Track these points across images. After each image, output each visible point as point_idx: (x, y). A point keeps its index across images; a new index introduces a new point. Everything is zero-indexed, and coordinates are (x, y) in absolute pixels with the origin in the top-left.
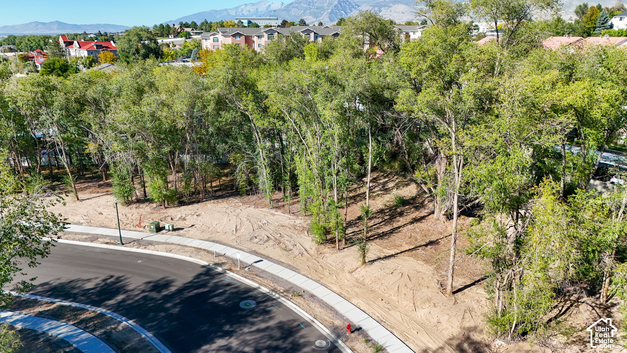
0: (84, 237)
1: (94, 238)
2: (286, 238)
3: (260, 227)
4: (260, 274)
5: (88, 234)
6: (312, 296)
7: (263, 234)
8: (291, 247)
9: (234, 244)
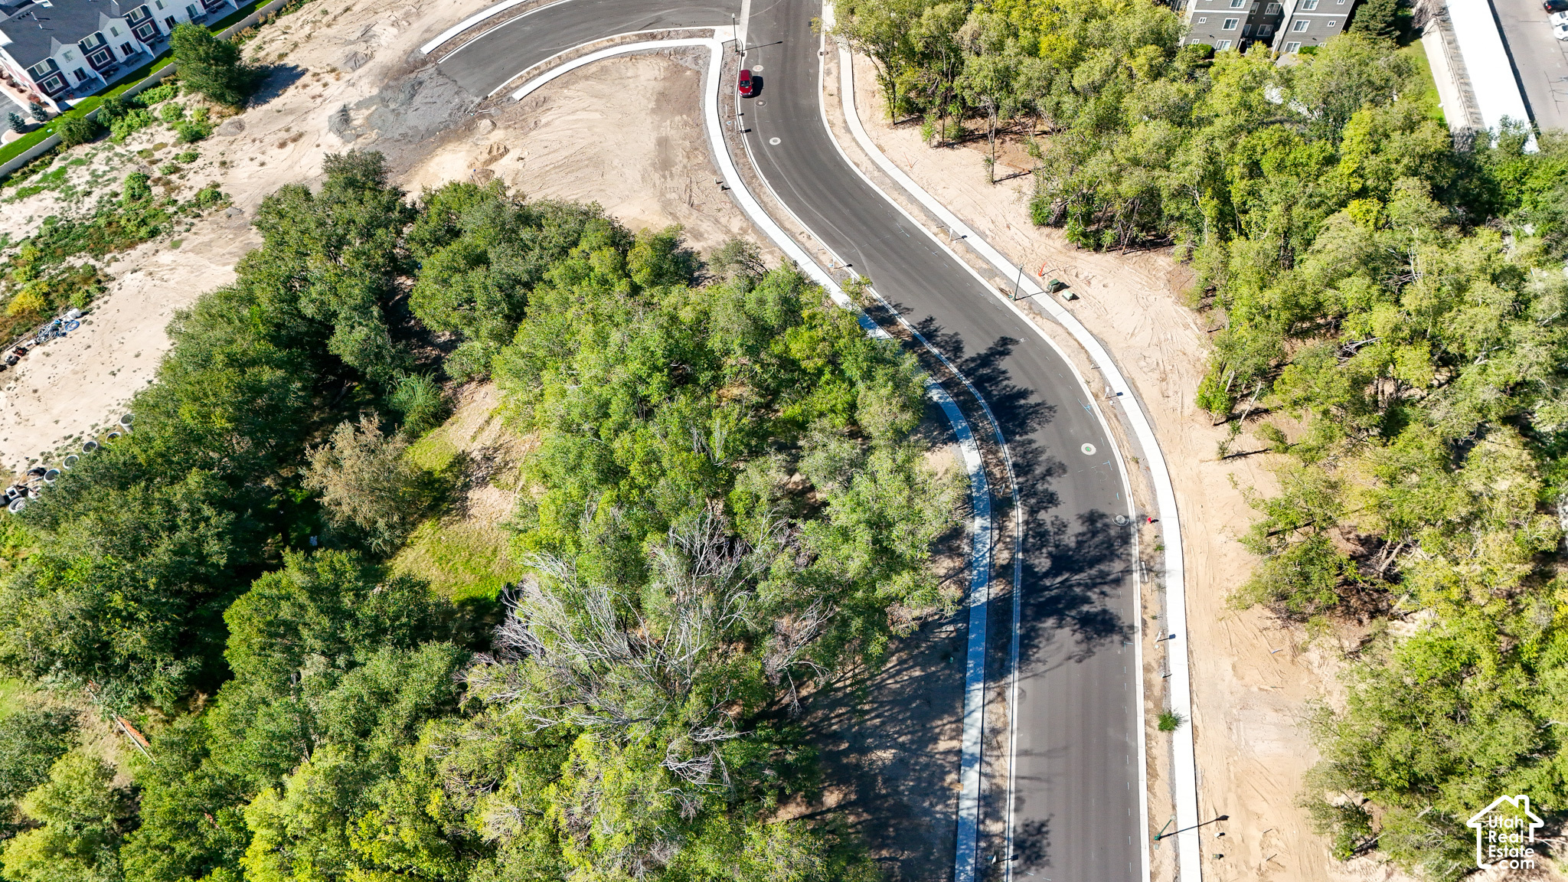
0: (985, 266)
1: (992, 272)
2: (1175, 377)
3: (1159, 345)
4: (1118, 415)
5: (988, 262)
6: (1148, 468)
7: (1155, 355)
8: (1171, 393)
9: (1118, 356)
